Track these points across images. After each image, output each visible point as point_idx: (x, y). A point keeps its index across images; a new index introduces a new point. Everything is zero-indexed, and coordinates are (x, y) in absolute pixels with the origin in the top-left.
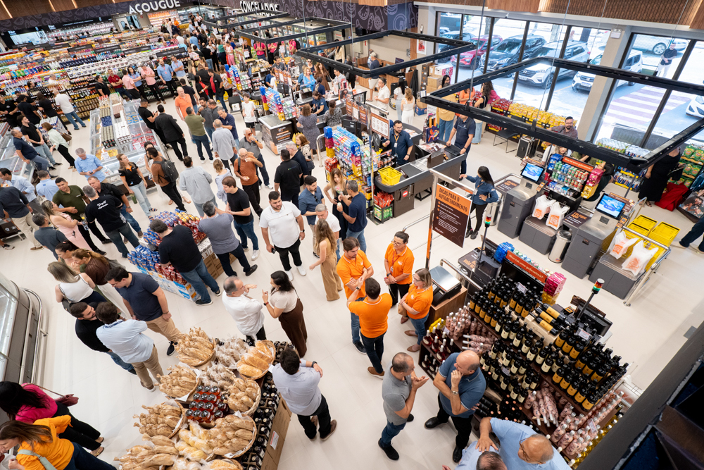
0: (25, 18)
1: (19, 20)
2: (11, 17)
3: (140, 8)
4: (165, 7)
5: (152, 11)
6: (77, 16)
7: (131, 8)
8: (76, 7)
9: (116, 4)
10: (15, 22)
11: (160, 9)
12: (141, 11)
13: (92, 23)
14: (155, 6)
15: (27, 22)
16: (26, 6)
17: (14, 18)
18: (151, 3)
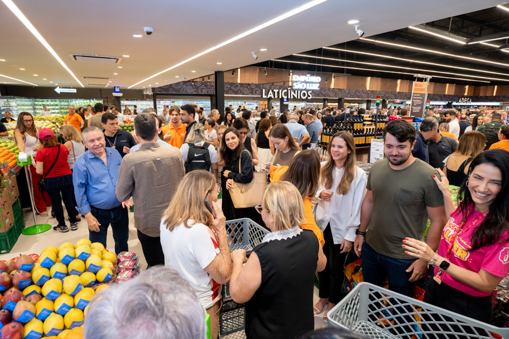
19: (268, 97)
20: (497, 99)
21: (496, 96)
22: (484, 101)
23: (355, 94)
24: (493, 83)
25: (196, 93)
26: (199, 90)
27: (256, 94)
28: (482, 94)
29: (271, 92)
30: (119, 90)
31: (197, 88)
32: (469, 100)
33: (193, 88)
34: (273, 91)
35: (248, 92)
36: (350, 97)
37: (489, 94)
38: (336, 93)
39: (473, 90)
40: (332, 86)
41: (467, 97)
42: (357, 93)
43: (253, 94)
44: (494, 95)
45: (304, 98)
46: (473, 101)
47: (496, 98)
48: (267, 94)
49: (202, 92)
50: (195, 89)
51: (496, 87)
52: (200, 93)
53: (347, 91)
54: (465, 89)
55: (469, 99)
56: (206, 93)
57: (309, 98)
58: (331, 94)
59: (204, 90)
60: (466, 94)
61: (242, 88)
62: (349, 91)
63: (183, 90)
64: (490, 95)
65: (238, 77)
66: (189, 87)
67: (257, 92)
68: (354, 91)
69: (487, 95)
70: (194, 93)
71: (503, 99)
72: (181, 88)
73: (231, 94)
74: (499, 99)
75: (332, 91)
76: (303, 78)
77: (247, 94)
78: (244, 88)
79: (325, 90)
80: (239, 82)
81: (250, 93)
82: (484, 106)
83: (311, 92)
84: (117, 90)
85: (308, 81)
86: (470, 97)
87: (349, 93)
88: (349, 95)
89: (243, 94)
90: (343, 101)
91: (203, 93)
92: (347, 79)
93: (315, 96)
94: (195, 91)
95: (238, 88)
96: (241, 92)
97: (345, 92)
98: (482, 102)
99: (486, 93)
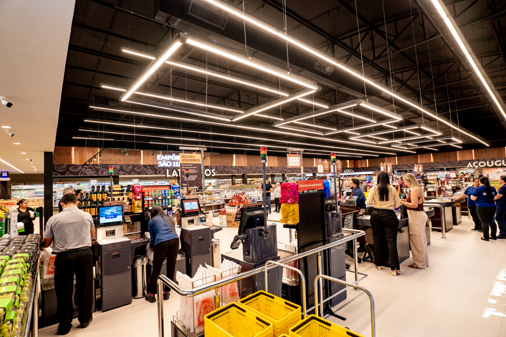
0: (403, 165)
1: (400, 166)
2: (397, 164)
3: (477, 164)
4: (500, 165)
5: (486, 167)
6: (431, 166)
7: (470, 164)
8: (432, 161)
9: (460, 161)
11: (494, 167)
12: (477, 167)
13: (438, 170)
14: (490, 164)
15: (403, 167)
16: (406, 160)
17: (398, 165)
18: (488, 162)
19: (172, 176)
20: (370, 170)
21: (369, 167)
22: (362, 171)
23: (256, 170)
24: (365, 158)
25: (96, 175)
26: (100, 172)
27: (160, 173)
28: (359, 166)
29: (175, 171)
30: (6, 175)
31: (97, 170)
32: (352, 171)
33: (93, 171)
34: (177, 171)
35: (152, 172)
36: (252, 173)
37: (364, 166)
38: (238, 170)
39: (353, 163)
40: (234, 164)
41: (350, 169)
42: (257, 169)
43: (156, 174)
45: (209, 175)
46: (355, 171)
48: (171, 173)
49: (102, 173)
50: (95, 172)
51: (367, 160)
52: (101, 175)
53: (249, 168)
54: (347, 163)
56: (106, 175)
57: (213, 175)
58: (234, 171)
59: (104, 172)
60: (348, 167)
61: (145, 169)
62: (250, 168)
63: (82, 173)
64: (365, 167)
65: (141, 160)
66: (88, 169)
67: (161, 172)
68: (255, 168)
70: (93, 175)
72: (80, 171)
73: (134, 175)
75: (235, 168)
76: (168, 157)
77: (151, 174)
78: (147, 169)
79: (228, 168)
80: (142, 163)
81: (154, 173)
83: (214, 170)
84: (4, 175)
85: (173, 159)
86: (352, 169)
87: (250, 169)
88: (250, 172)
89: (147, 174)
90: (246, 176)
91: (104, 175)
92: (247, 158)
93: (219, 173)
94: (95, 174)
95: (142, 170)
96: (144, 172)
97: (246, 169)
99: (362, 165)
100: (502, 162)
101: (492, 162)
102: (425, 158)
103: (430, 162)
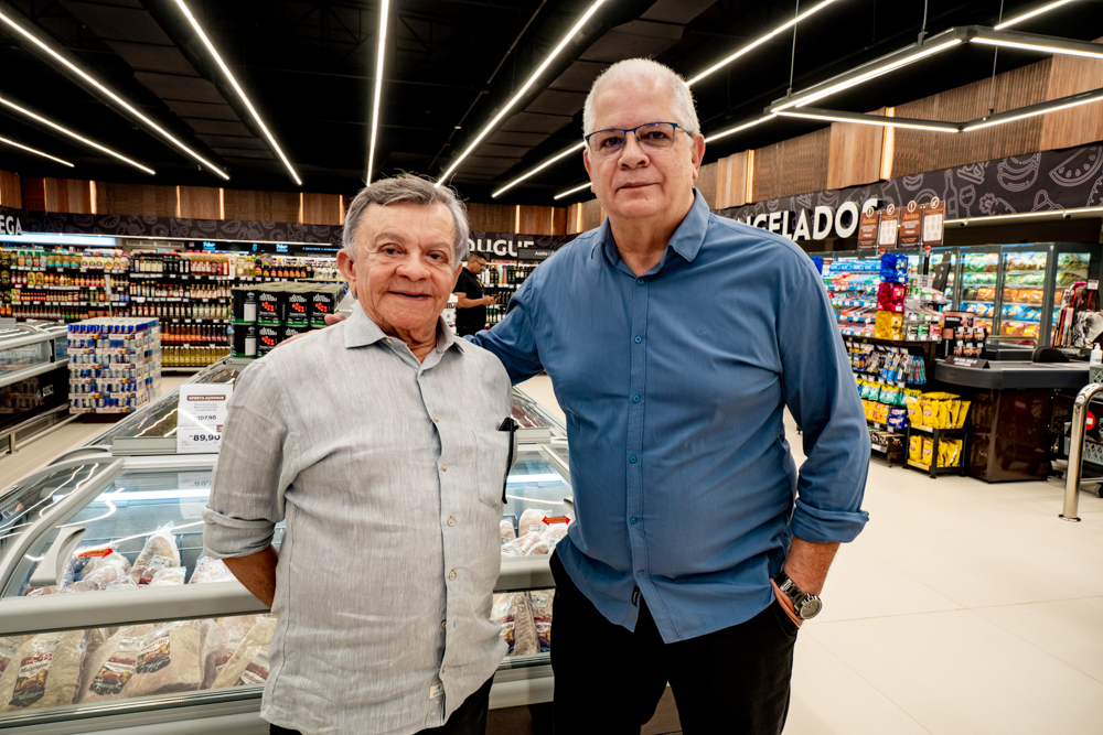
1: (232, 225)
2: (222, 217)
4: (503, 253)
5: (477, 255)
10: (223, 228)
11: (492, 255)
15: (244, 230)
16: (258, 206)
17: (226, 220)
18: (479, 241)
20: (106, 226)
21: (98, 217)
22: (64, 231)
28: (50, 205)
32: (15, 224)
37: (75, 207)
39: (17, 188)
44: (93, 210)
46: (27, 228)
47: (101, 223)
51: (92, 184)
55: (10, 219)
64: (80, 211)
69: (71, 210)
71: (123, 225)
74: (111, 226)
82: (66, 247)
86: (15, 213)
98: (57, 231)
99: (63, 199)
100: (507, 246)
101: (489, 242)
102: (320, 206)
103: (334, 224)
